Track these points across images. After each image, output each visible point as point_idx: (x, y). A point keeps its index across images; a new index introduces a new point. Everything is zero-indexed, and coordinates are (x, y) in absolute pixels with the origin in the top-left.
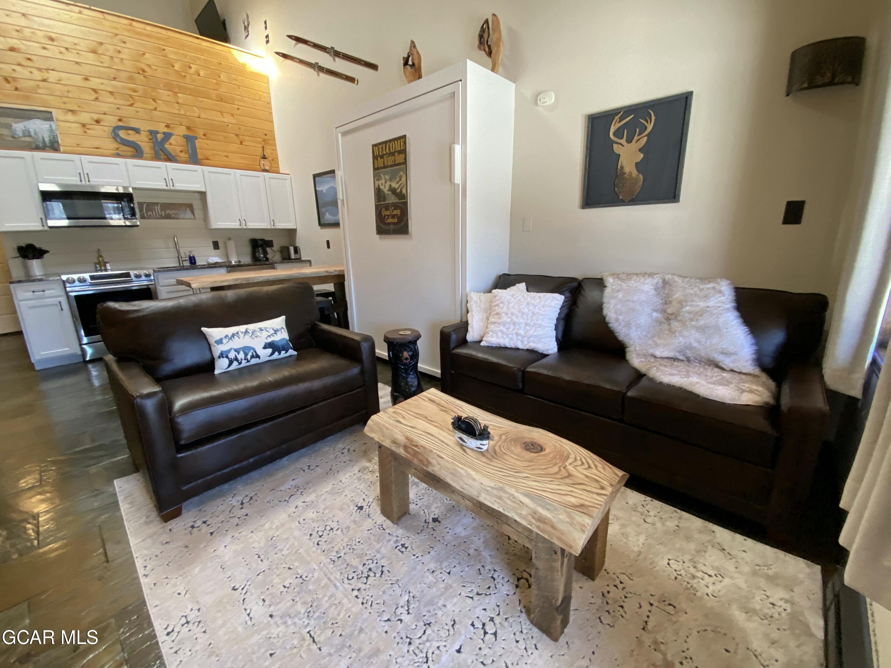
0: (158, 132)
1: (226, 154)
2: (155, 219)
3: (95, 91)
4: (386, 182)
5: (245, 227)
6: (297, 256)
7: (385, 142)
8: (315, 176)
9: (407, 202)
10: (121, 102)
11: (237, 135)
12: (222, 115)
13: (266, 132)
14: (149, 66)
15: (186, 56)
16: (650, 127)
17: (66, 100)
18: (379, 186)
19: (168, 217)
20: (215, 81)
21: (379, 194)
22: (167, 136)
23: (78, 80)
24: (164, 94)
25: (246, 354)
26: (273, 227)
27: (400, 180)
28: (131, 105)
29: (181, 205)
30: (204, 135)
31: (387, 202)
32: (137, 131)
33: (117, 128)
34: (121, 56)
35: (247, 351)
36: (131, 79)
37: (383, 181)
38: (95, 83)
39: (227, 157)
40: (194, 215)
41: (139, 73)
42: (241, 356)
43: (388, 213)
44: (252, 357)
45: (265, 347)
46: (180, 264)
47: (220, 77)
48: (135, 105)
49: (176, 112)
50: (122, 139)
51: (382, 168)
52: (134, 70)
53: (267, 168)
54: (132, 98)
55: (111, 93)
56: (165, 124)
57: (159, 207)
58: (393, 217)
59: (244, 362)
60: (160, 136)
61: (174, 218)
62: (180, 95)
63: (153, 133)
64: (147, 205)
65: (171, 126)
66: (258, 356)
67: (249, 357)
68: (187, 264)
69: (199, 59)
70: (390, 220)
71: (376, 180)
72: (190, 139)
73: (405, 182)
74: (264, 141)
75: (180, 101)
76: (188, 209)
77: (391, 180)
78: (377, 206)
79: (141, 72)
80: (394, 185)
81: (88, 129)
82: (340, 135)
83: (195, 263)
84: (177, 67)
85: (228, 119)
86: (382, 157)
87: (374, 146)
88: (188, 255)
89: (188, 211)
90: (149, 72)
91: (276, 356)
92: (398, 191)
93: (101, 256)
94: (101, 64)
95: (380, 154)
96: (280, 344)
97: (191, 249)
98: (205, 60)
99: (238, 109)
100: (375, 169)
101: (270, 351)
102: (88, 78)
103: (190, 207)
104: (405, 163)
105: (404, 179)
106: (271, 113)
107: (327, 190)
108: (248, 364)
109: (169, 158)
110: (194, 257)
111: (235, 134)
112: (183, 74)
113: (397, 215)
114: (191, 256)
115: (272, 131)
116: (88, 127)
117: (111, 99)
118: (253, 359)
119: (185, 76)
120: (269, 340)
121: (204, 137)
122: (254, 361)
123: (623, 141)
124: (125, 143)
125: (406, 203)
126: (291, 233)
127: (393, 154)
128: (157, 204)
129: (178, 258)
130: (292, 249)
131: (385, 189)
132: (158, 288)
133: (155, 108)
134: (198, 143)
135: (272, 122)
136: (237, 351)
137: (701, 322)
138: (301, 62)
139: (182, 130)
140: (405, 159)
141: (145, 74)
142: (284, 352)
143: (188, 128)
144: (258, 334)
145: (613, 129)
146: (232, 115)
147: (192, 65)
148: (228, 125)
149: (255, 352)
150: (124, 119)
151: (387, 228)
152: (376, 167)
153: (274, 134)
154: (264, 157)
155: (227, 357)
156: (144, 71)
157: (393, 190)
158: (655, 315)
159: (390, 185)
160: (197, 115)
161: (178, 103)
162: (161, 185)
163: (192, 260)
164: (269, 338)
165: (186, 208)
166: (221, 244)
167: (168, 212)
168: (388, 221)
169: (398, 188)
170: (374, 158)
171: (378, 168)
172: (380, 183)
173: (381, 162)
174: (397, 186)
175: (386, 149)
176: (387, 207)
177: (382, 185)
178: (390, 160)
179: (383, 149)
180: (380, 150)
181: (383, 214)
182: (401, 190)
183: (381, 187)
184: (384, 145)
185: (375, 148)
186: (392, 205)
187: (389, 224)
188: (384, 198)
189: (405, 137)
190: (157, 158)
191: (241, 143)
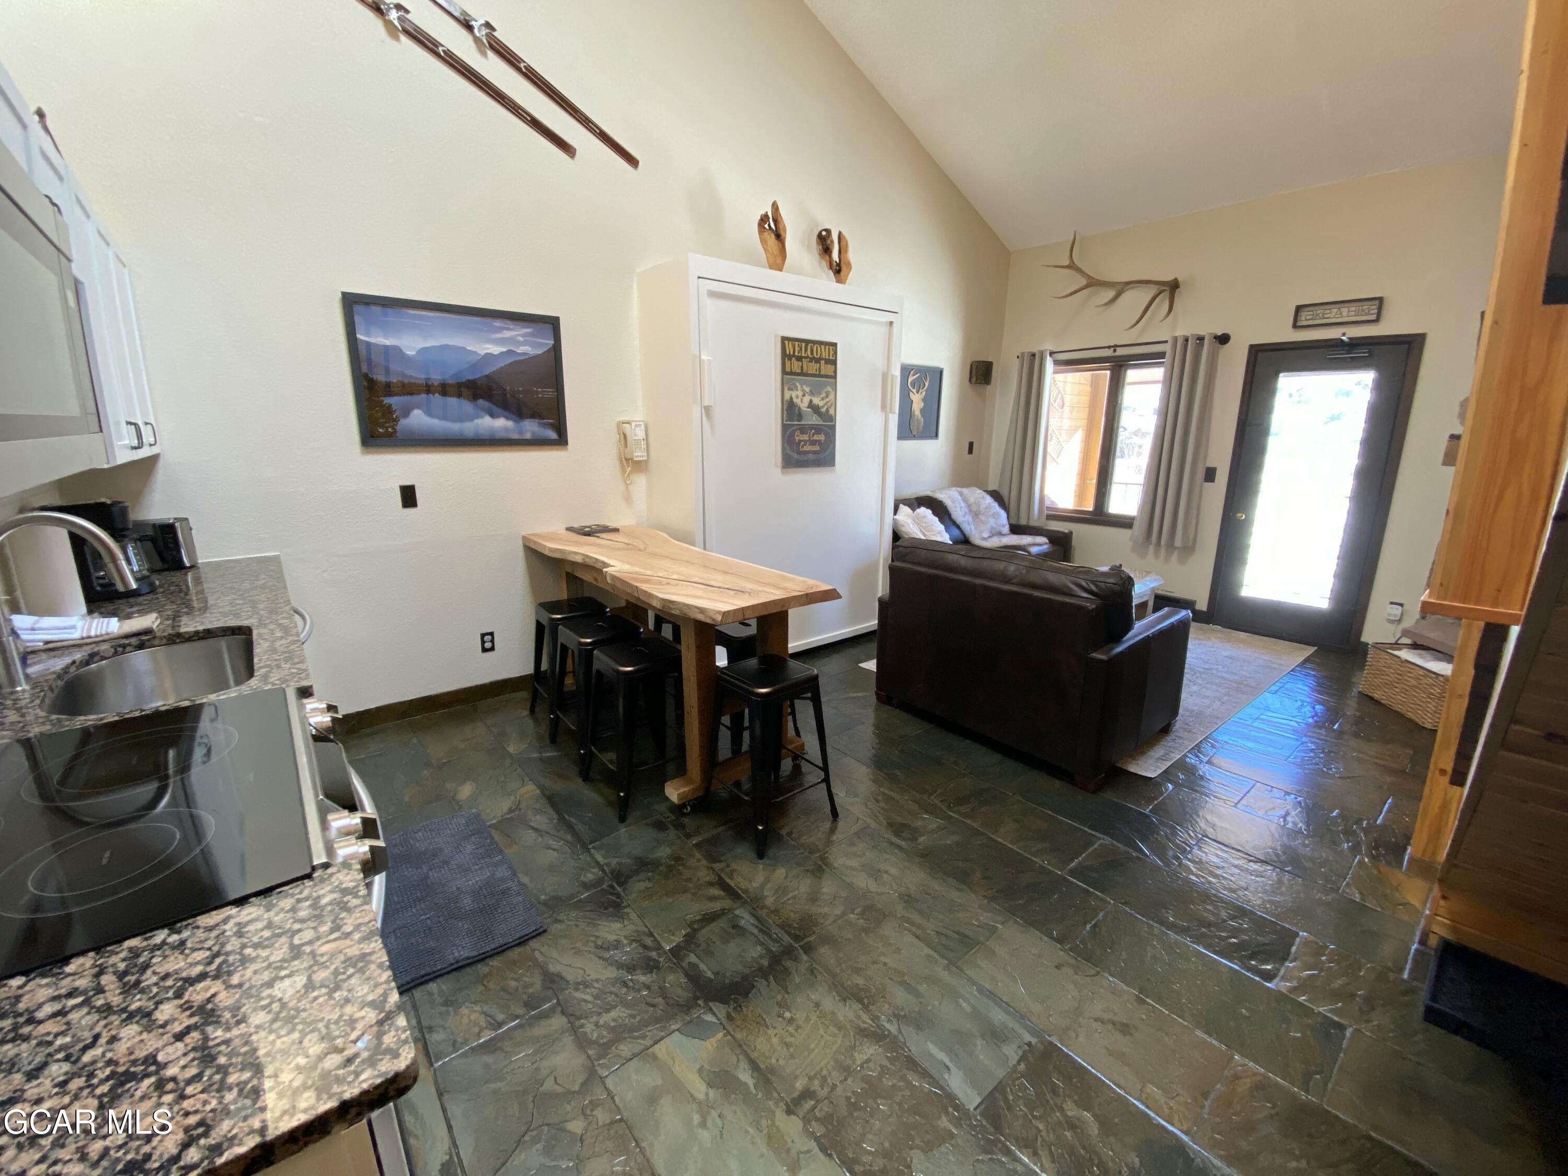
4: (804, 395)
7: (807, 342)
9: (834, 426)
16: (927, 385)
18: (791, 398)
21: (790, 410)
27: (827, 397)
31: (801, 422)
37: (800, 393)
43: (806, 437)
51: (798, 374)
58: (813, 443)
70: (807, 448)
71: (786, 389)
73: (832, 400)
77: (812, 393)
78: (785, 427)
80: (816, 401)
82: (706, 292)
86: (799, 359)
87: (784, 339)
92: (823, 410)
100: (784, 372)
104: (834, 376)
105: (831, 397)
113: (819, 441)
123: (915, 391)
125: (833, 428)
127: (818, 361)
131: (803, 404)
140: (835, 372)
145: (910, 380)
151: (801, 457)
152: (788, 369)
157: (815, 409)
159: (811, 401)
168: (805, 448)
169: (823, 407)
170: (785, 356)
171: (791, 373)
172: (794, 394)
173: (796, 366)
174: (821, 404)
175: (806, 350)
176: (803, 429)
177: (797, 397)
178: (812, 368)
179: (801, 349)
180: (797, 349)
181: (797, 438)
182: (827, 410)
183: (795, 400)
184: (803, 345)
185: (786, 342)
186: (812, 427)
187: (808, 452)
188: (800, 416)
189: (835, 345)
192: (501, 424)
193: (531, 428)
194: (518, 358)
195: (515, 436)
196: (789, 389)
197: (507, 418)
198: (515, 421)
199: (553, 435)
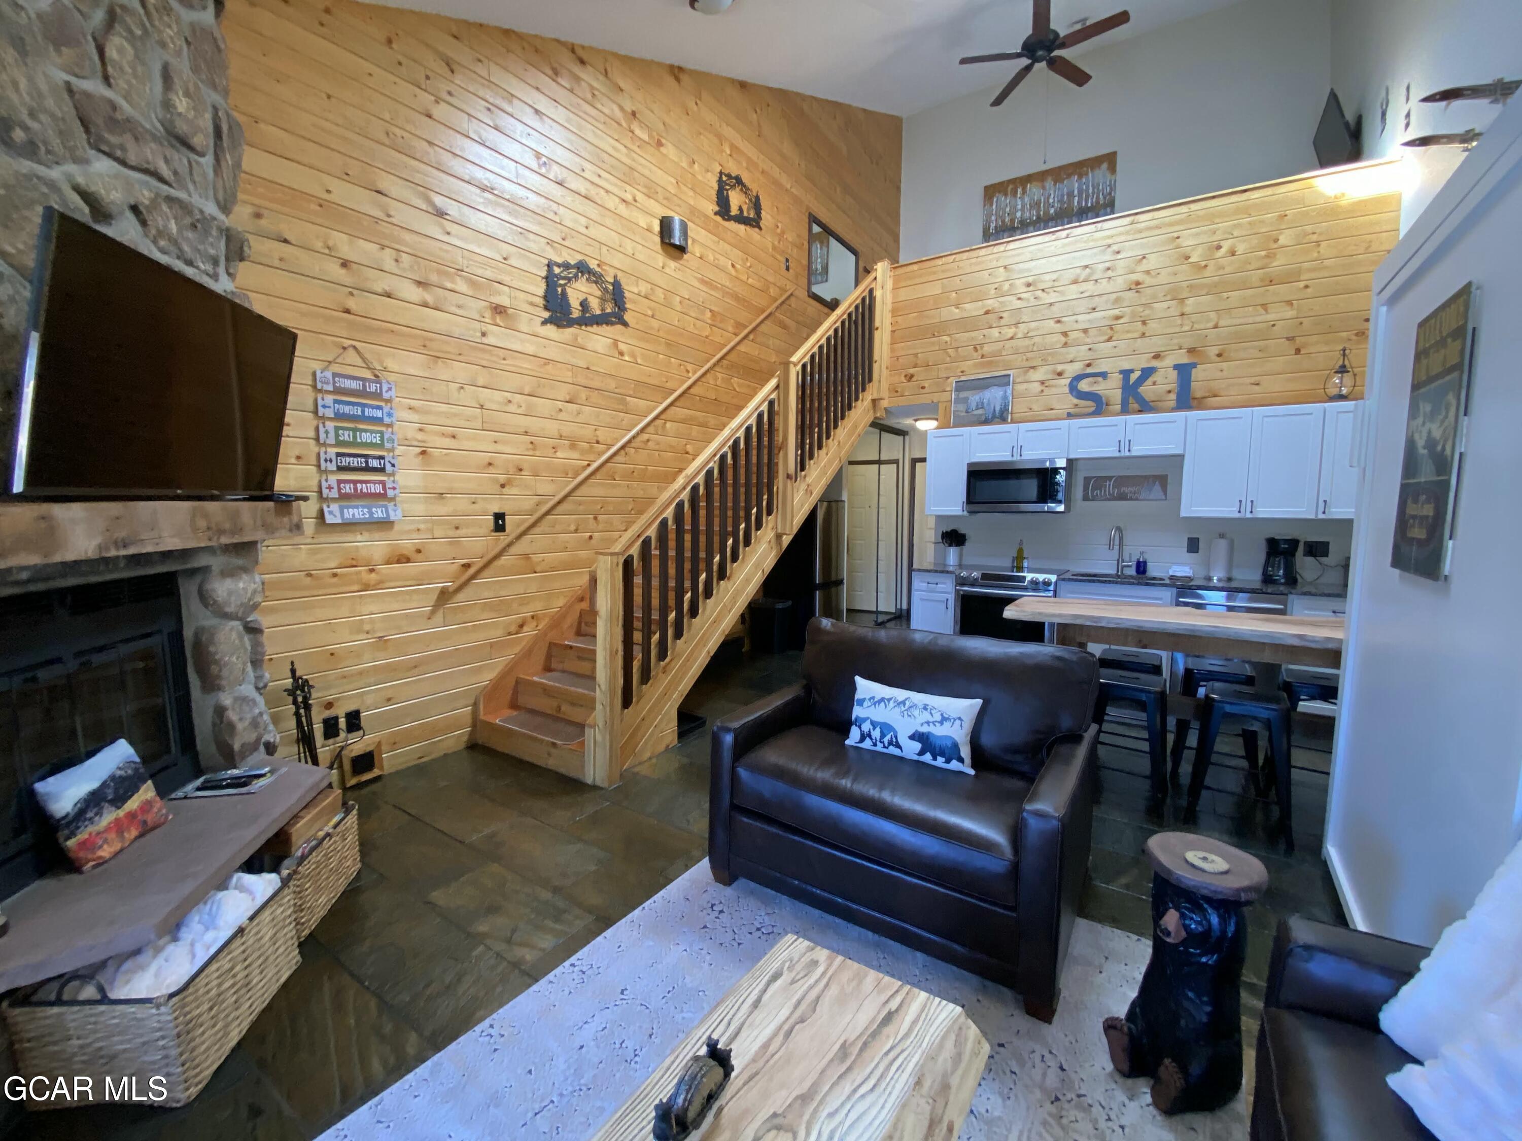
0: (1134, 370)
1: (1253, 380)
2: (1103, 500)
3: (1066, 334)
5: (1249, 515)
10: (1096, 339)
11: (1291, 339)
12: (1266, 310)
14: (1148, 273)
15: (1216, 231)
17: (1030, 355)
19: (1122, 497)
20: (1265, 253)
22: (1148, 372)
23: (1048, 326)
24: (1162, 308)
25: (883, 735)
28: (1110, 339)
29: (1146, 478)
30: (1219, 354)
32: (1104, 375)
33: (1079, 378)
35: (885, 732)
36: (1116, 302)
38: (1067, 324)
39: (1258, 384)
40: (1165, 494)
41: (1131, 289)
42: (876, 734)
44: (890, 743)
45: (912, 737)
46: (1119, 572)
47: (1277, 241)
48: (1114, 338)
49: (1176, 329)
50: (1080, 391)
52: (1125, 287)
54: (1113, 329)
55: (1084, 330)
56: (1150, 355)
57: (1112, 482)
59: (880, 745)
60: (1136, 376)
61: (1131, 499)
62: (1189, 301)
63: (1126, 373)
64: (1095, 481)
65: (1162, 354)
66: (898, 746)
67: (886, 740)
68: (1132, 572)
69: (1242, 225)
72: (1185, 370)
75: (1187, 310)
76: (1157, 484)
79: (1133, 286)
81: (1046, 387)
83: (1144, 572)
84: (1196, 256)
85: (1277, 313)
88: (1134, 559)
89: (1157, 487)
90: (1146, 282)
91: (927, 758)
94: (1082, 295)
96: (938, 743)
97: (1142, 549)
98: (1250, 223)
99: (1306, 287)
101: (917, 746)
103: (1164, 480)
108: (885, 750)
109: (1142, 408)
110: (1145, 563)
111: (1288, 339)
112: (1205, 263)
114: (1141, 559)
116: (1047, 383)
117: (1083, 340)
118: (891, 747)
119: (1206, 266)
120: (924, 729)
121: (1218, 359)
122: (893, 750)
124: (1082, 396)
128: (1110, 478)
129: (1118, 561)
133: (1144, 333)
134: (1198, 372)
136: (874, 724)
138: (1451, 139)
141: (1140, 287)
142: (943, 760)
143: (1190, 351)
144: (916, 713)
146: (1290, 303)
147: (1223, 243)
148: (1273, 325)
149: (896, 738)
150: (1091, 363)
154: (1343, 370)
155: (860, 727)
156: (1139, 284)
160: (1211, 325)
161: (1183, 314)
162: (1110, 451)
163: (1141, 567)
164: (926, 725)
165: (1154, 483)
166: (1202, 545)
167: (1124, 489)
190: (1125, 410)
191: (1298, 351)
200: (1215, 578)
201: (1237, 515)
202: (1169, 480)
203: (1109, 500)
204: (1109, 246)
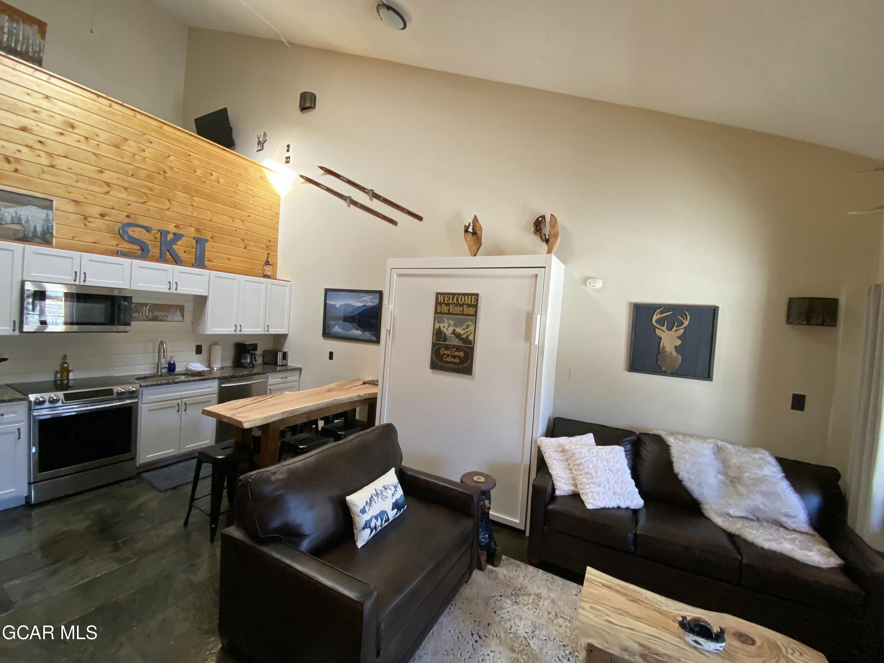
0: (169, 232)
1: (229, 257)
2: (142, 321)
3: (108, 184)
4: (449, 326)
5: (239, 333)
6: (284, 362)
7: (454, 294)
8: (327, 291)
9: (473, 348)
10: (133, 199)
11: (243, 240)
12: (233, 220)
13: (270, 239)
14: (171, 168)
15: (209, 164)
16: (686, 323)
17: (70, 189)
18: (440, 328)
19: (155, 319)
20: (232, 189)
21: (438, 335)
22: (177, 237)
23: (90, 170)
24: (180, 196)
25: (382, 519)
26: (266, 333)
27: (468, 328)
28: (144, 203)
29: (171, 306)
30: (212, 238)
31: (447, 343)
32: (148, 229)
33: (126, 225)
34: (143, 154)
36: (149, 178)
37: (446, 325)
38: (108, 176)
39: (229, 260)
40: (182, 318)
41: (159, 173)
42: (379, 522)
43: (448, 352)
44: (385, 522)
45: (392, 509)
46: (158, 372)
47: (237, 186)
48: (147, 203)
49: (189, 214)
50: (130, 237)
51: (446, 314)
52: (155, 170)
53: (269, 273)
54: (146, 196)
55: (125, 188)
56: (175, 225)
57: (148, 308)
58: (454, 357)
60: (170, 237)
61: (161, 321)
62: (196, 198)
63: (163, 233)
64: (135, 306)
65: (180, 226)
66: (388, 520)
67: (383, 522)
68: (165, 371)
69: (221, 168)
70: (449, 359)
71: (436, 322)
72: (200, 242)
73: (473, 330)
74: (267, 247)
75: (195, 204)
76: (178, 310)
77: (455, 325)
78: (434, 345)
79: (162, 173)
80: (459, 330)
81: (90, 222)
82: (395, 274)
83: (174, 370)
84: (199, 172)
85: (238, 224)
86: (448, 305)
87: (438, 294)
88: (168, 361)
89: (178, 313)
90: (169, 173)
91: (397, 515)
92: (464, 336)
93: (66, 363)
94: (121, 160)
95: (446, 302)
96: (401, 502)
97: (173, 355)
98: (226, 169)
99: (249, 216)
100: (436, 312)
101: (395, 510)
102: (104, 170)
103: (181, 308)
104: (475, 315)
105: (472, 328)
106: (278, 222)
107: (341, 306)
109: (177, 261)
110: (174, 364)
111: (241, 239)
112: (204, 179)
113: (459, 356)
114: (172, 362)
115: (276, 239)
116: (90, 219)
117: (124, 195)
119: (205, 182)
123: (664, 328)
124: (132, 241)
125: (472, 349)
126: (280, 339)
127: (461, 305)
128: (146, 305)
129: (158, 364)
130: (280, 355)
131: (448, 331)
132: (140, 405)
133: (169, 208)
134: (208, 246)
135: (278, 230)
136: (376, 518)
137: (764, 488)
138: (328, 190)
139: (191, 232)
140: (476, 312)
141: (166, 175)
143: (198, 230)
144: (386, 494)
145: (655, 318)
146: (242, 221)
147: (214, 173)
148: (236, 230)
149: (387, 515)
150: (132, 216)
151: (444, 365)
152: (439, 311)
153: (277, 241)
154: (268, 263)
155: (370, 527)
156: (165, 172)
157: (458, 336)
158: (719, 476)
159: (454, 330)
160: (208, 219)
161: (192, 206)
162: (164, 288)
163: (171, 367)
164: (393, 497)
165: (176, 311)
166: (204, 349)
167: (155, 313)
168: (447, 359)
169: (464, 334)
170: (438, 303)
171: (441, 313)
172: (442, 325)
173: (445, 309)
174: (462, 332)
175: (453, 299)
176: (447, 348)
177: (444, 327)
178: (458, 310)
179: (449, 299)
180: (446, 299)
181: (442, 353)
182: (467, 337)
183: (442, 329)
184: (451, 296)
185: (439, 296)
186: (454, 346)
187: (448, 362)
188: (445, 339)
189: (477, 295)
190: (161, 259)
191: (245, 248)
192: (358, 333)
193: (368, 335)
194: (366, 308)
195: (362, 338)
196: (438, 322)
197: (361, 331)
198: (363, 332)
199: (374, 339)
200: (215, 368)
201: (234, 333)
202: (185, 309)
203: (144, 320)
204: (144, 134)
